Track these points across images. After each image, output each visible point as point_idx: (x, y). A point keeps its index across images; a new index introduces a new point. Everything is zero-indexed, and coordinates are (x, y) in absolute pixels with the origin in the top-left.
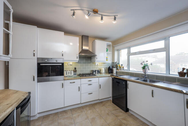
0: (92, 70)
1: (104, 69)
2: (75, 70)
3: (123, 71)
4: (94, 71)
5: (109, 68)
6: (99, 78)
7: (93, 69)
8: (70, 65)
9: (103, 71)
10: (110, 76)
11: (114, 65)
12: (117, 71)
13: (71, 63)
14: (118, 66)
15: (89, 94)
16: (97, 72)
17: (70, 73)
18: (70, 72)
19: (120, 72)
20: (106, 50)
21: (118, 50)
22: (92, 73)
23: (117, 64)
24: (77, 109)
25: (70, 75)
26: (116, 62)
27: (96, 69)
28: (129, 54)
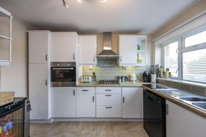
0: (117, 77)
1: (135, 75)
2: (94, 76)
3: (168, 79)
4: (119, 77)
5: (144, 74)
6: (123, 88)
7: (119, 75)
8: (89, 69)
9: (134, 78)
10: (142, 87)
11: (154, 69)
12: (158, 78)
13: (91, 67)
14: (160, 72)
15: (106, 107)
16: (124, 79)
17: (87, 79)
18: (87, 77)
19: (164, 81)
20: (137, 48)
21: (162, 46)
22: (116, 80)
23: (158, 69)
24: (91, 123)
25: (87, 81)
26: (158, 65)
27: (122, 75)
28: (182, 50)
